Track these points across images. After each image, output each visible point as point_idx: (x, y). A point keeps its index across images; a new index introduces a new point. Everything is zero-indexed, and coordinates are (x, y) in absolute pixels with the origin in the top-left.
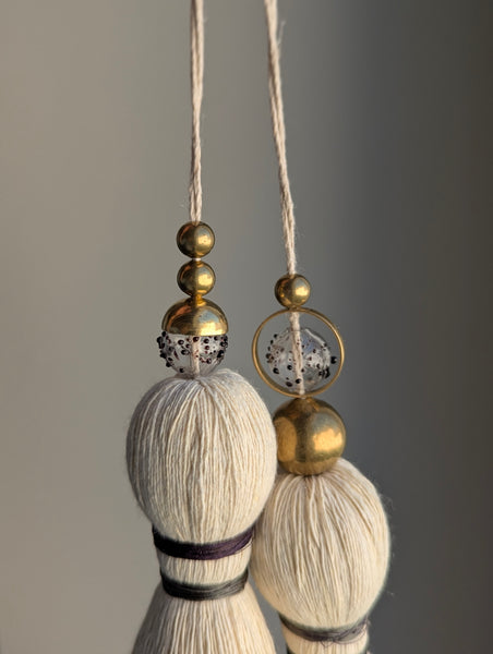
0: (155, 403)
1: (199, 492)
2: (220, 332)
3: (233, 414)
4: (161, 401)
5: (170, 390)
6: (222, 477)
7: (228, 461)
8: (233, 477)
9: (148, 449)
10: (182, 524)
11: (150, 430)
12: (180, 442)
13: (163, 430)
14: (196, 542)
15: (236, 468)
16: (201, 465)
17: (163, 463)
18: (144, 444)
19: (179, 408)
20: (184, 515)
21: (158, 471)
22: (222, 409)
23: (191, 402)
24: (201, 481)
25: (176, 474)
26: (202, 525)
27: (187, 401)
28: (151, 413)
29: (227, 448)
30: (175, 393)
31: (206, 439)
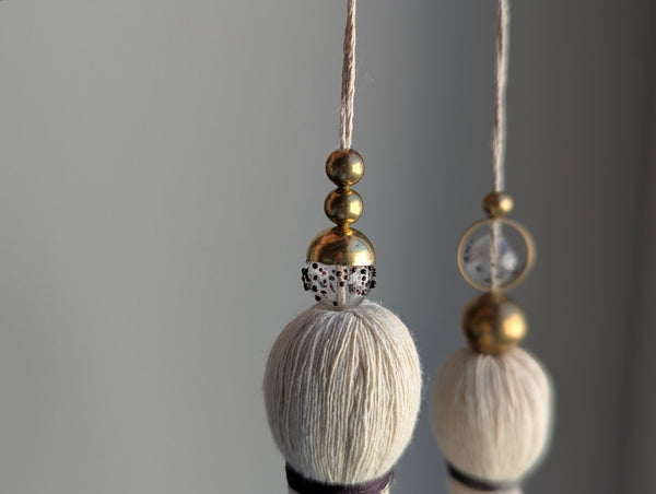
0: (310, 336)
1: (363, 429)
2: (369, 263)
3: (394, 347)
4: (319, 333)
5: (326, 322)
6: (385, 413)
7: (391, 396)
8: (395, 413)
9: (304, 385)
10: (337, 465)
11: (307, 366)
12: (343, 378)
13: (323, 365)
14: (347, 483)
15: (398, 402)
16: (367, 401)
17: (324, 400)
18: (300, 380)
19: (340, 342)
20: (341, 455)
21: (317, 409)
22: (384, 341)
23: (353, 334)
24: (366, 418)
25: (337, 412)
26: (359, 466)
27: (348, 334)
28: (307, 347)
29: (390, 383)
30: (332, 325)
31: (371, 373)
